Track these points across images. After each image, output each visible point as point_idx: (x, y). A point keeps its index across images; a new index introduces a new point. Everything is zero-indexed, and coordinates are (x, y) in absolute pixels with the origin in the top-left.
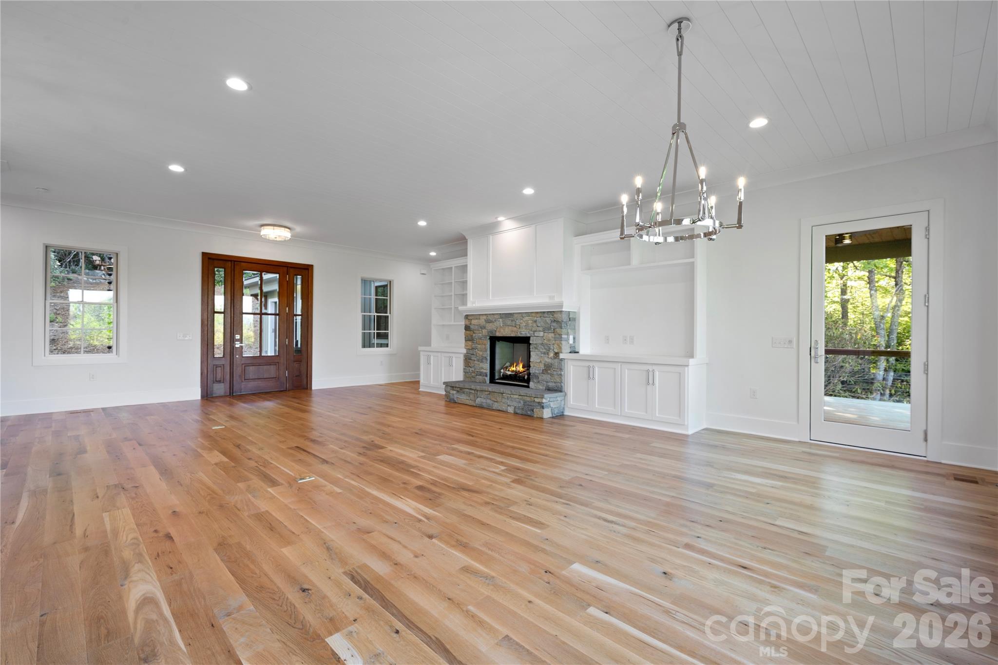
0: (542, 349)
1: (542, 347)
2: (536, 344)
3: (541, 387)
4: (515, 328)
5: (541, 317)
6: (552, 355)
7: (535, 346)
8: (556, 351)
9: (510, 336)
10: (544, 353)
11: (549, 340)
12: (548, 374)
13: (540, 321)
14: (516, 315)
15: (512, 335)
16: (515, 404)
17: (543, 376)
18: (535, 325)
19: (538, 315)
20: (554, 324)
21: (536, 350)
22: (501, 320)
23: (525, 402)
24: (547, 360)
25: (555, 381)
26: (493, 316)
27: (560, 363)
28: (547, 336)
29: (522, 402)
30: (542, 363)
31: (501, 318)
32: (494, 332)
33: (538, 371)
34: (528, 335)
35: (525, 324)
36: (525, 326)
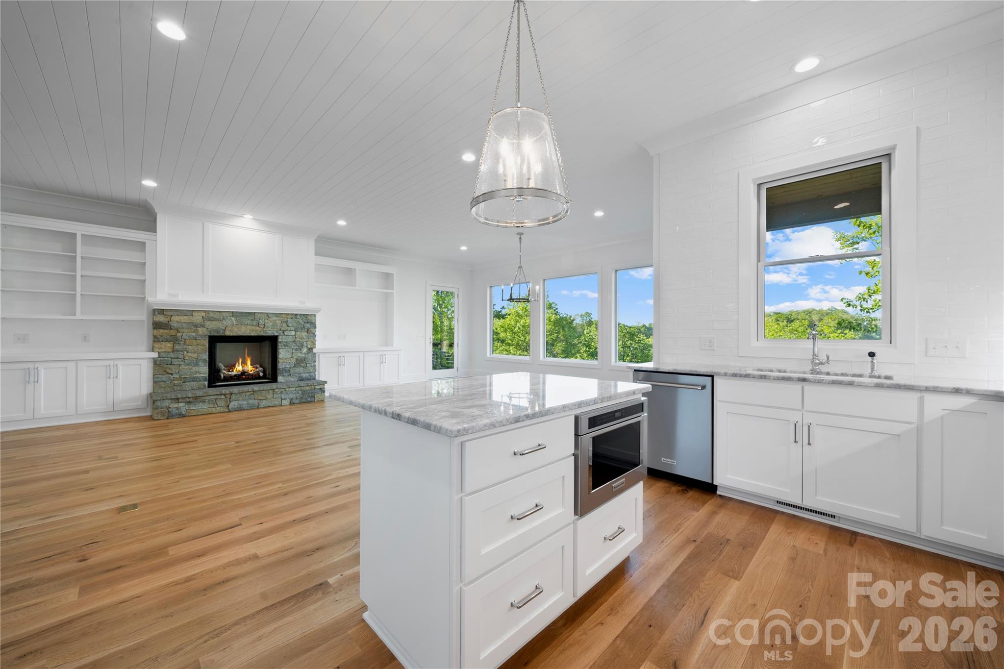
0: (294, 346)
1: (294, 344)
2: (286, 342)
3: (293, 379)
4: (257, 328)
5: (292, 318)
6: (305, 350)
7: (285, 344)
8: (309, 347)
9: (249, 335)
10: (297, 350)
11: (302, 338)
12: (301, 366)
13: (292, 322)
14: (259, 315)
15: (252, 334)
16: (291, 396)
17: (295, 370)
18: (285, 325)
19: (289, 317)
20: (308, 325)
21: (287, 347)
22: (233, 318)
23: (304, 392)
24: (299, 355)
25: (308, 371)
26: (218, 313)
27: (313, 356)
28: (299, 335)
29: (300, 392)
30: (293, 358)
31: (233, 316)
32: (222, 331)
33: (289, 365)
34: (276, 334)
35: (271, 324)
36: (272, 325)
